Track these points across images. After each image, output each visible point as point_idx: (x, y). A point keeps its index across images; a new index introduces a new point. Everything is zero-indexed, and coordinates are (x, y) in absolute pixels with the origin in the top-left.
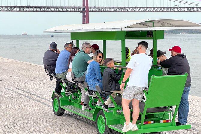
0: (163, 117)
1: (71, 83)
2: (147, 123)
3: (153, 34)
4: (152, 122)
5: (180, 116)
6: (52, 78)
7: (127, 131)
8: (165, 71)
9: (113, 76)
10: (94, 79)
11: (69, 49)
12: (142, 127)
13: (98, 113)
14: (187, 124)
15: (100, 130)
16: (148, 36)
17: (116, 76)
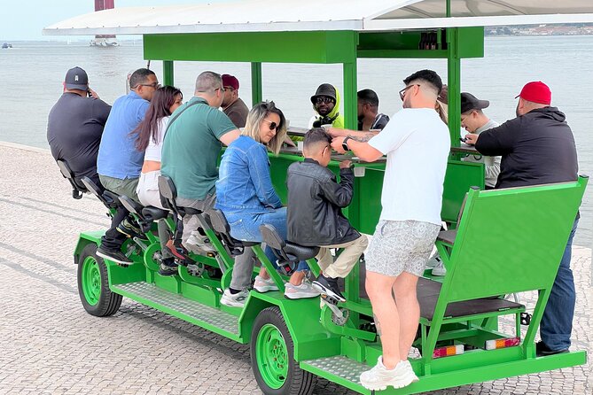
0: (483, 325)
1: (154, 211)
2: (443, 354)
3: (449, 40)
4: (459, 349)
5: (546, 324)
6: (80, 193)
7: (384, 388)
8: (493, 166)
9: (331, 193)
10: (248, 201)
11: (146, 90)
12: (427, 368)
13: (260, 317)
14: (572, 348)
15: (269, 378)
16: (422, 48)
17: (338, 194)
